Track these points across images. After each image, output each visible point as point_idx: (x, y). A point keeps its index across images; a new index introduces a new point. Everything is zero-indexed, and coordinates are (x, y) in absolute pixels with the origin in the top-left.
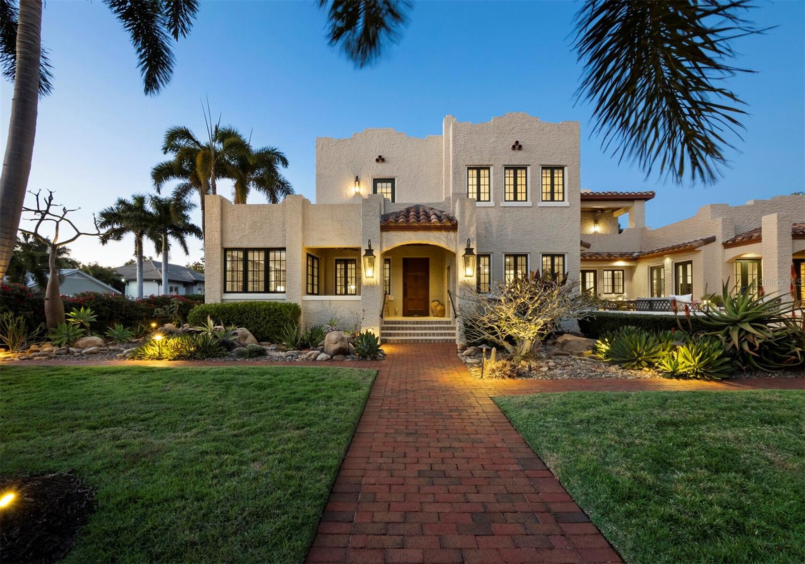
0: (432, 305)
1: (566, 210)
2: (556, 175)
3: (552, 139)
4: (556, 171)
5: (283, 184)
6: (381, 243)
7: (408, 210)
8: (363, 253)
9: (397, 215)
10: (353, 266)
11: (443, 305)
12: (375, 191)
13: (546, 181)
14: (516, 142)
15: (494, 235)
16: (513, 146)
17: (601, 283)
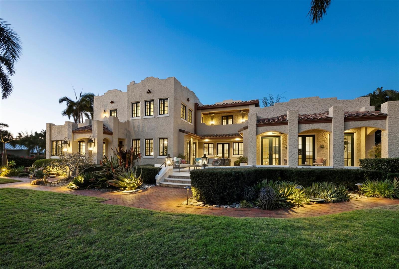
1: (168, 118)
2: (165, 102)
6: (73, 138)
12: (111, 115)
13: (162, 105)
14: (148, 90)
15: (141, 131)
16: (147, 92)
17: (231, 150)
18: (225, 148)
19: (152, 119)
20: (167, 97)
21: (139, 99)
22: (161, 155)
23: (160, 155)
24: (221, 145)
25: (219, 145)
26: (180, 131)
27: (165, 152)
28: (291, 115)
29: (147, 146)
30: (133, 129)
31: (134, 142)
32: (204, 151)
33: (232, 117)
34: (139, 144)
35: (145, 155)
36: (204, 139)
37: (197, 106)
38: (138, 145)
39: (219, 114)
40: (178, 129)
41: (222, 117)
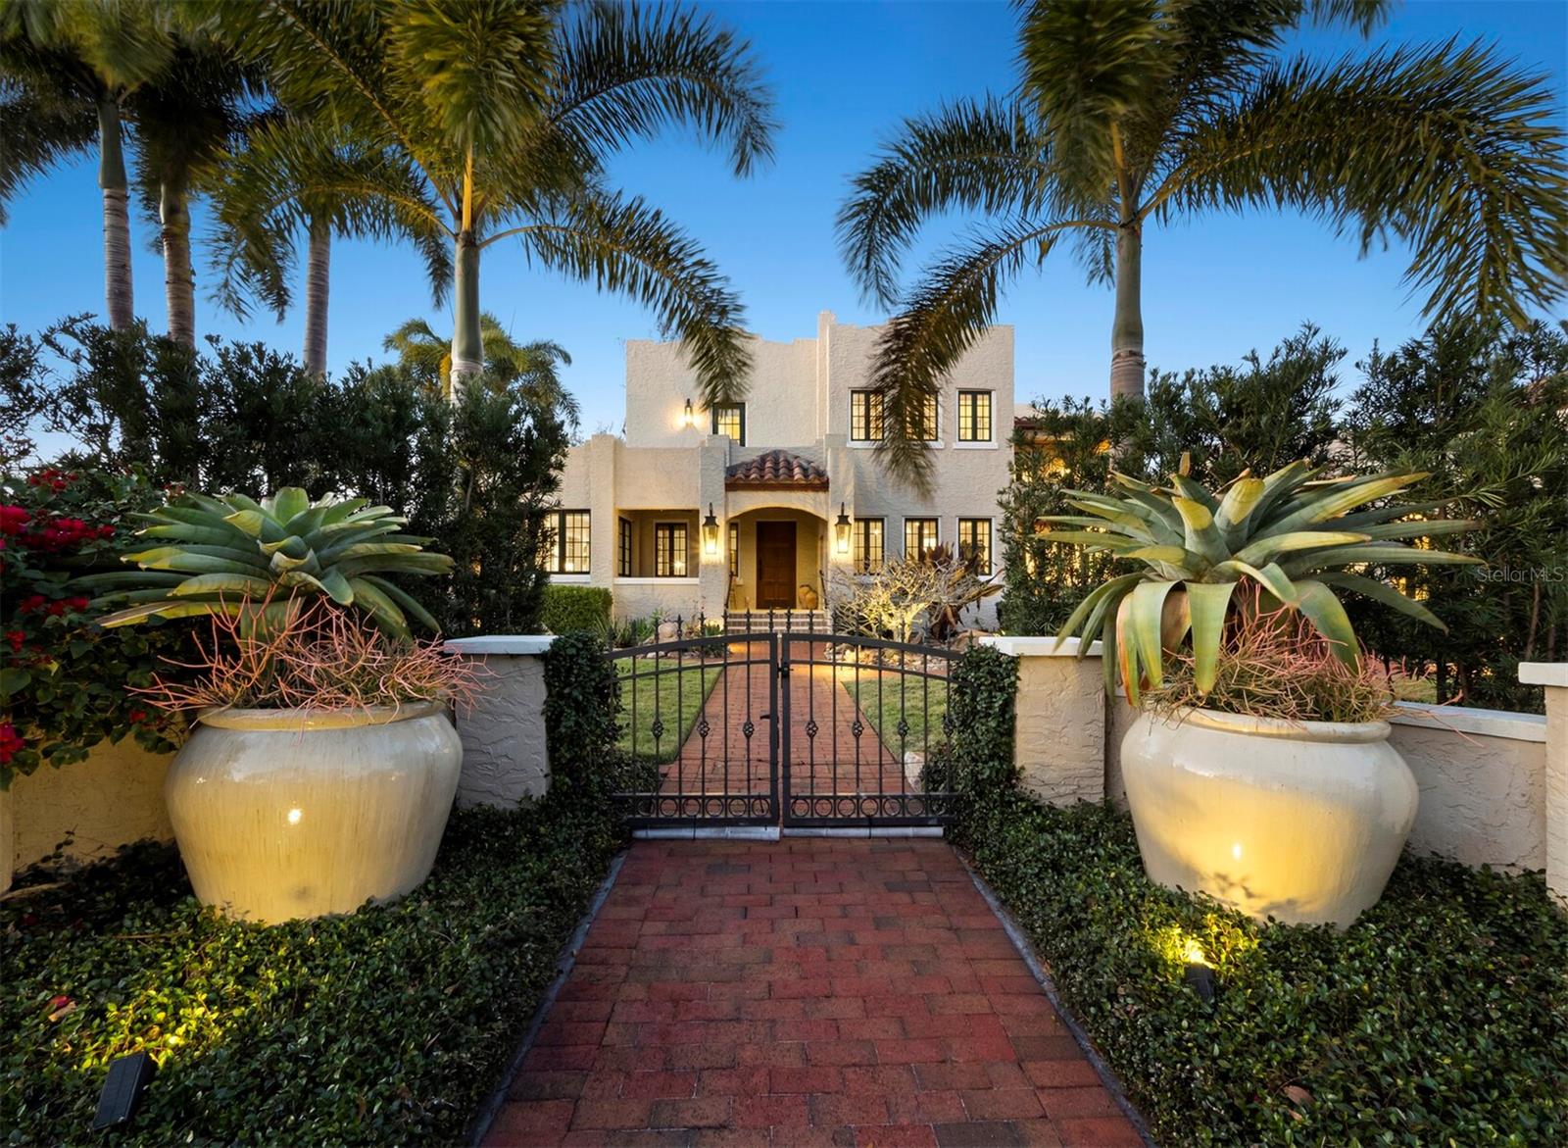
0: (800, 592)
1: (993, 454)
4: (979, 397)
5: (564, 396)
6: (726, 506)
7: (763, 459)
8: (702, 521)
9: (747, 467)
10: (683, 532)
11: (815, 592)
12: (715, 431)
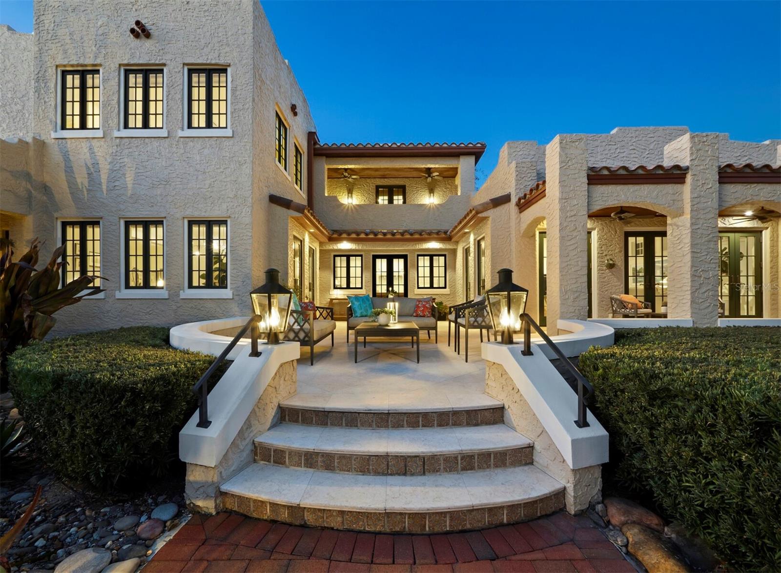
2: (215, 83)
3: (204, 20)
4: (215, 76)
13: (200, 93)
14: (138, 23)
15: (104, 187)
16: (133, 31)
17: (412, 274)
18: (395, 268)
19: (156, 143)
20: (222, 61)
21: (96, 57)
22: (199, 287)
23: (195, 283)
24: (385, 261)
25: (378, 261)
26: (274, 200)
27: (216, 274)
28: (698, 150)
29: (136, 248)
30: (62, 176)
31: (73, 233)
32: (335, 278)
33: (402, 190)
34: (97, 244)
35: (127, 286)
36: (339, 240)
37: (315, 143)
38: (89, 244)
39: (368, 180)
40: (266, 193)
41: (378, 187)
